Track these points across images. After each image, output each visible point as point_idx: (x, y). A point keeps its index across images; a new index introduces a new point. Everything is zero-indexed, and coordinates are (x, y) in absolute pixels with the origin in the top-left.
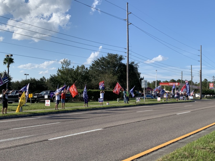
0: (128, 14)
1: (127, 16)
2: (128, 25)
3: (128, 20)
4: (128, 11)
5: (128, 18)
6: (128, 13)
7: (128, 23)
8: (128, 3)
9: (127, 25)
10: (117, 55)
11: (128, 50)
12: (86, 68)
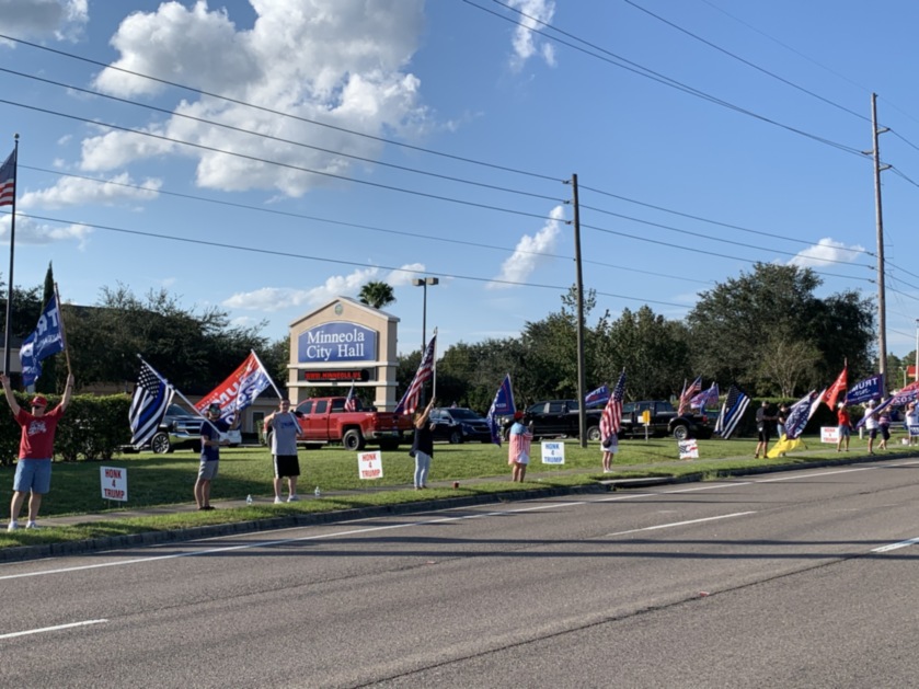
0: (877, 134)
1: (874, 140)
2: (878, 171)
3: (877, 153)
4: (876, 124)
5: (877, 148)
6: (876, 130)
7: (878, 166)
8: (875, 96)
9: (875, 170)
10: (794, 269)
11: (882, 260)
12: (657, 316)
